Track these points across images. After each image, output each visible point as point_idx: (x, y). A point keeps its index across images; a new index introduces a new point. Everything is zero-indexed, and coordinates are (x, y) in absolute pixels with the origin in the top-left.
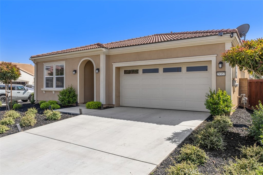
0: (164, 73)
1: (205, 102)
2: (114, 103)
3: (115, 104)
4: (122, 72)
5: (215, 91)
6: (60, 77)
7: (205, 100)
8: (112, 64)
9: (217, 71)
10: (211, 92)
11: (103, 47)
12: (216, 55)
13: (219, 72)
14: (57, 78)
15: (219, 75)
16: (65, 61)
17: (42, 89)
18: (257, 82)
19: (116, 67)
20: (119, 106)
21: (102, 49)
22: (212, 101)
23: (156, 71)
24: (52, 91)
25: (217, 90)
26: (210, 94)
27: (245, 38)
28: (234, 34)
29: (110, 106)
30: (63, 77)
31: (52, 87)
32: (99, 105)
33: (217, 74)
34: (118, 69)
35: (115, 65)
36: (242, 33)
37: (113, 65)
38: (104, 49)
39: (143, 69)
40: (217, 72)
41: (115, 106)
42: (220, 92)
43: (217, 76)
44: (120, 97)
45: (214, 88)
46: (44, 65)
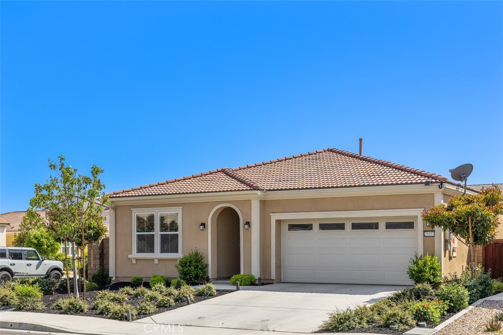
0: (353, 230)
1: (408, 270)
2: (273, 277)
3: (274, 279)
4: (285, 228)
5: (423, 256)
6: (170, 234)
7: (408, 268)
8: (270, 214)
9: (425, 230)
10: (417, 257)
11: (258, 190)
12: (423, 209)
13: (426, 231)
14: (162, 235)
15: (427, 235)
16: (182, 207)
17: (130, 256)
18: (495, 244)
19: (276, 220)
20: (280, 282)
21: (257, 192)
22: (416, 268)
23: (341, 227)
24: (153, 260)
25: (425, 255)
26: (415, 260)
27: (466, 182)
28: (443, 184)
29: (265, 283)
30: (177, 235)
31: (153, 252)
32: (253, 280)
33: (424, 234)
34: (279, 222)
35: (274, 217)
36: (462, 176)
37: (271, 216)
38: (259, 193)
39: (320, 224)
40: (424, 232)
41: (275, 282)
42: (428, 258)
43: (424, 236)
44: (281, 267)
45: (420, 252)
46: (133, 212)
